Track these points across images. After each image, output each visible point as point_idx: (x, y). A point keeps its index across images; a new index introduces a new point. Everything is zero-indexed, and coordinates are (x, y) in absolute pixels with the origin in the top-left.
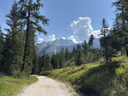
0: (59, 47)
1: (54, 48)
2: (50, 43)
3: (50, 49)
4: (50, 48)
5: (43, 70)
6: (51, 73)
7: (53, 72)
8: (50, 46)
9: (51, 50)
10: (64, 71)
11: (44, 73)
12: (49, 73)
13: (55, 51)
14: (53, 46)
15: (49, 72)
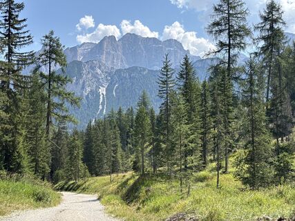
0: (119, 71)
1: (95, 76)
2: (80, 51)
3: (77, 84)
4: (80, 75)
5: (63, 177)
6: (83, 185)
7: (87, 183)
8: (80, 70)
9: (83, 88)
10: (111, 181)
11: (66, 186)
12: (78, 187)
13: (102, 91)
14: (93, 68)
15: (79, 183)
